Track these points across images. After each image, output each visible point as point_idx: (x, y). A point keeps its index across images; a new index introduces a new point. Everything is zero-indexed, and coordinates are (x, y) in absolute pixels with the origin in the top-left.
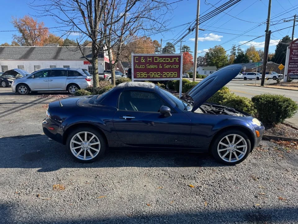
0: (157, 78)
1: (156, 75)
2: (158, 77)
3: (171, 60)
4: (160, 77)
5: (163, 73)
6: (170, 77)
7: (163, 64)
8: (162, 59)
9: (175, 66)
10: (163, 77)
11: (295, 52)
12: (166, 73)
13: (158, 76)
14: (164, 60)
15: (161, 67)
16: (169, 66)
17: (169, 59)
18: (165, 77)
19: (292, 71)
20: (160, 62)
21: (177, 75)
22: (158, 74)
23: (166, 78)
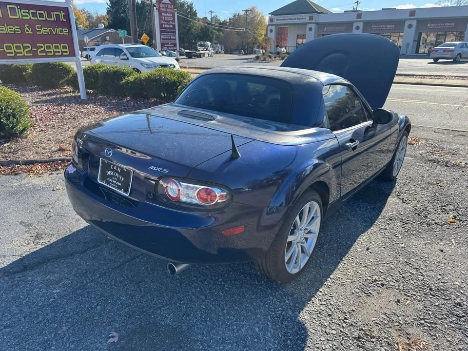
0: (24, 57)
1: (22, 51)
2: (26, 55)
3: (49, 16)
4: (31, 54)
5: (38, 45)
6: (54, 56)
7: (31, 24)
8: (28, 13)
9: (61, 31)
10: (39, 54)
11: (165, 16)
12: (44, 47)
13: (27, 52)
14: (34, 15)
15: (30, 32)
16: (48, 30)
17: (45, 14)
18: (45, 54)
19: (165, 45)
20: (24, 18)
21: (67, 50)
22: (25, 48)
23: (47, 56)
